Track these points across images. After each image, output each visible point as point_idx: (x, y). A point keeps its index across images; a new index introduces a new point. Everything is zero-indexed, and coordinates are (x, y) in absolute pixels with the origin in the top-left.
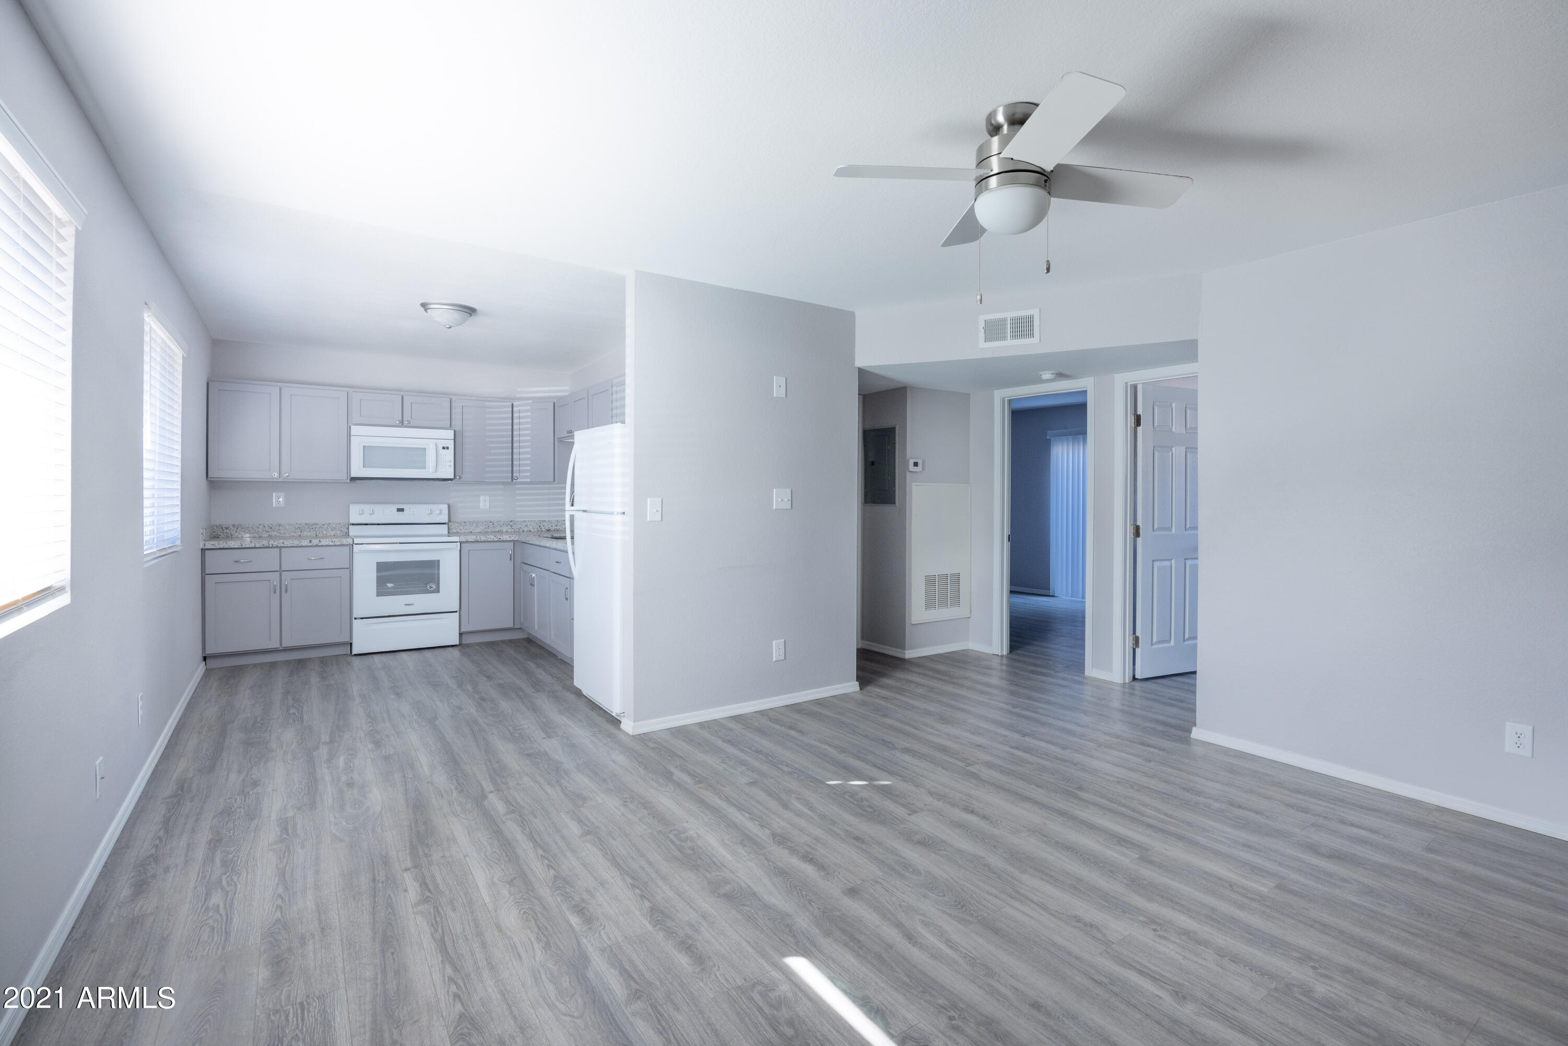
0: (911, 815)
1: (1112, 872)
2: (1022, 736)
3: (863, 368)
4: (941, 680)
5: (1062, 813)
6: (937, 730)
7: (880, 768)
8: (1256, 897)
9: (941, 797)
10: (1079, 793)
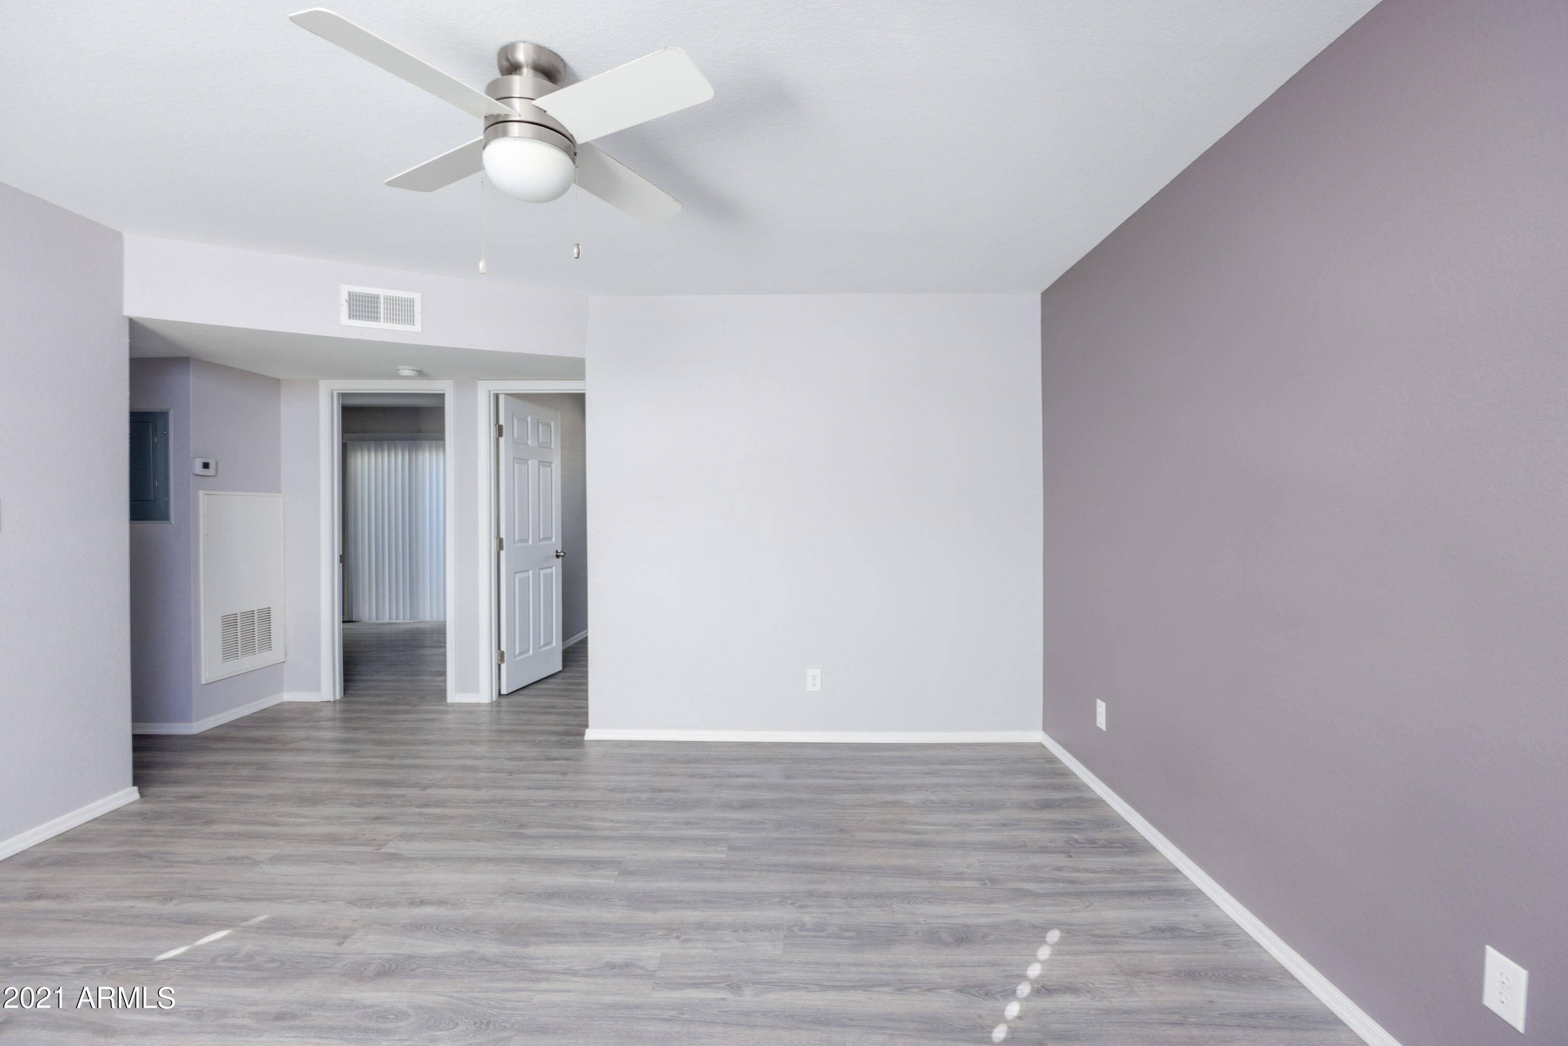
0: (343, 943)
1: (607, 899)
2: (422, 790)
3: (135, 320)
4: (270, 750)
5: (523, 860)
6: (305, 817)
7: (251, 900)
8: (723, 865)
9: (370, 902)
10: (523, 831)
